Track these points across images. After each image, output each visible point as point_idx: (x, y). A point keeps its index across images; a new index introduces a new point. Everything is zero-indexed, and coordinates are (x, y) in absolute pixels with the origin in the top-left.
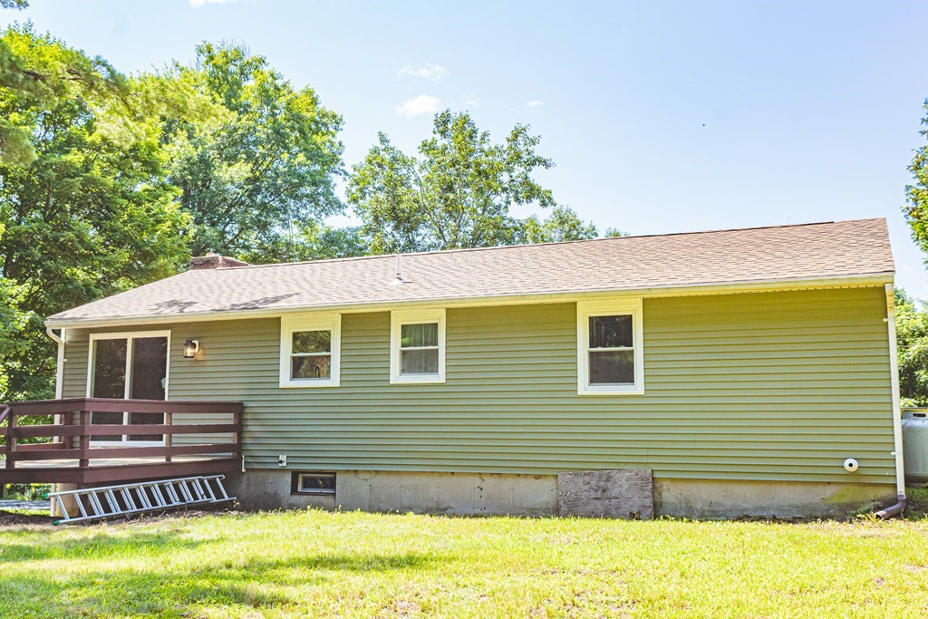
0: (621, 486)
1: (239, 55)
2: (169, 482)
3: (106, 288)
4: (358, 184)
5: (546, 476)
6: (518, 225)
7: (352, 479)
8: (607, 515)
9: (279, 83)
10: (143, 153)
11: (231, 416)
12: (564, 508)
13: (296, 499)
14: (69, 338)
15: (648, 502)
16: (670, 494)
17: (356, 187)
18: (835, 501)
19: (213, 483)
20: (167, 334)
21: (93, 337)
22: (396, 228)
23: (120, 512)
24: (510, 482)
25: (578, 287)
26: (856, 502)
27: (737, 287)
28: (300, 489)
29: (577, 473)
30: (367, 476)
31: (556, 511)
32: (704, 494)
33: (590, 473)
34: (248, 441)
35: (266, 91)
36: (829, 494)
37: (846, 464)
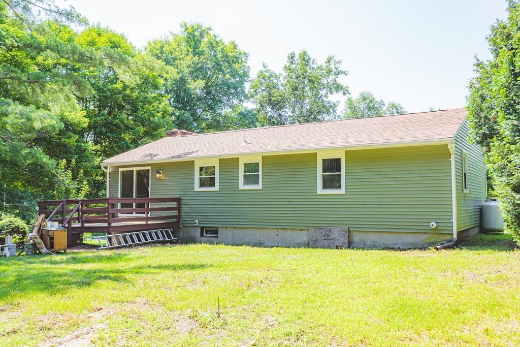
0: (335, 234)
1: (199, 27)
2: (147, 232)
3: (136, 143)
4: (253, 88)
5: (304, 229)
6: (333, 105)
7: (225, 231)
8: (329, 247)
9: (218, 39)
10: (151, 80)
11: (175, 203)
12: (311, 244)
13: (202, 239)
14: (111, 170)
15: (346, 241)
16: (356, 238)
17: (253, 90)
18: (427, 241)
19: (167, 232)
20: (149, 168)
21: (120, 170)
22: (272, 109)
23: (125, 244)
24: (289, 232)
25: (316, 146)
26: (436, 242)
27: (383, 146)
28: (204, 235)
29: (317, 228)
30: (231, 229)
31: (308, 245)
32: (370, 238)
33: (322, 228)
34: (183, 214)
35: (212, 44)
36: (425, 238)
37: (431, 225)
